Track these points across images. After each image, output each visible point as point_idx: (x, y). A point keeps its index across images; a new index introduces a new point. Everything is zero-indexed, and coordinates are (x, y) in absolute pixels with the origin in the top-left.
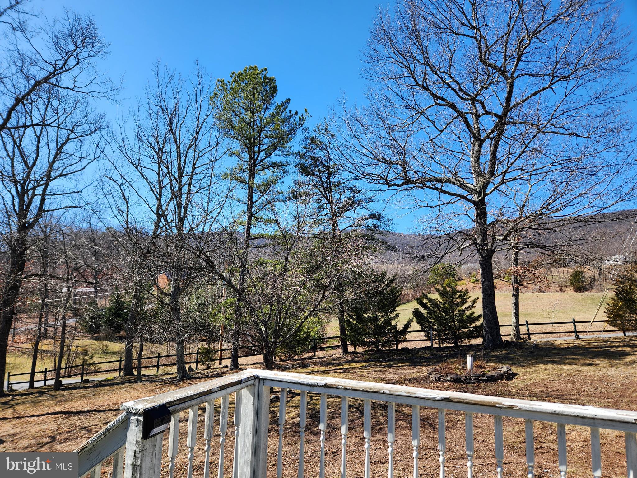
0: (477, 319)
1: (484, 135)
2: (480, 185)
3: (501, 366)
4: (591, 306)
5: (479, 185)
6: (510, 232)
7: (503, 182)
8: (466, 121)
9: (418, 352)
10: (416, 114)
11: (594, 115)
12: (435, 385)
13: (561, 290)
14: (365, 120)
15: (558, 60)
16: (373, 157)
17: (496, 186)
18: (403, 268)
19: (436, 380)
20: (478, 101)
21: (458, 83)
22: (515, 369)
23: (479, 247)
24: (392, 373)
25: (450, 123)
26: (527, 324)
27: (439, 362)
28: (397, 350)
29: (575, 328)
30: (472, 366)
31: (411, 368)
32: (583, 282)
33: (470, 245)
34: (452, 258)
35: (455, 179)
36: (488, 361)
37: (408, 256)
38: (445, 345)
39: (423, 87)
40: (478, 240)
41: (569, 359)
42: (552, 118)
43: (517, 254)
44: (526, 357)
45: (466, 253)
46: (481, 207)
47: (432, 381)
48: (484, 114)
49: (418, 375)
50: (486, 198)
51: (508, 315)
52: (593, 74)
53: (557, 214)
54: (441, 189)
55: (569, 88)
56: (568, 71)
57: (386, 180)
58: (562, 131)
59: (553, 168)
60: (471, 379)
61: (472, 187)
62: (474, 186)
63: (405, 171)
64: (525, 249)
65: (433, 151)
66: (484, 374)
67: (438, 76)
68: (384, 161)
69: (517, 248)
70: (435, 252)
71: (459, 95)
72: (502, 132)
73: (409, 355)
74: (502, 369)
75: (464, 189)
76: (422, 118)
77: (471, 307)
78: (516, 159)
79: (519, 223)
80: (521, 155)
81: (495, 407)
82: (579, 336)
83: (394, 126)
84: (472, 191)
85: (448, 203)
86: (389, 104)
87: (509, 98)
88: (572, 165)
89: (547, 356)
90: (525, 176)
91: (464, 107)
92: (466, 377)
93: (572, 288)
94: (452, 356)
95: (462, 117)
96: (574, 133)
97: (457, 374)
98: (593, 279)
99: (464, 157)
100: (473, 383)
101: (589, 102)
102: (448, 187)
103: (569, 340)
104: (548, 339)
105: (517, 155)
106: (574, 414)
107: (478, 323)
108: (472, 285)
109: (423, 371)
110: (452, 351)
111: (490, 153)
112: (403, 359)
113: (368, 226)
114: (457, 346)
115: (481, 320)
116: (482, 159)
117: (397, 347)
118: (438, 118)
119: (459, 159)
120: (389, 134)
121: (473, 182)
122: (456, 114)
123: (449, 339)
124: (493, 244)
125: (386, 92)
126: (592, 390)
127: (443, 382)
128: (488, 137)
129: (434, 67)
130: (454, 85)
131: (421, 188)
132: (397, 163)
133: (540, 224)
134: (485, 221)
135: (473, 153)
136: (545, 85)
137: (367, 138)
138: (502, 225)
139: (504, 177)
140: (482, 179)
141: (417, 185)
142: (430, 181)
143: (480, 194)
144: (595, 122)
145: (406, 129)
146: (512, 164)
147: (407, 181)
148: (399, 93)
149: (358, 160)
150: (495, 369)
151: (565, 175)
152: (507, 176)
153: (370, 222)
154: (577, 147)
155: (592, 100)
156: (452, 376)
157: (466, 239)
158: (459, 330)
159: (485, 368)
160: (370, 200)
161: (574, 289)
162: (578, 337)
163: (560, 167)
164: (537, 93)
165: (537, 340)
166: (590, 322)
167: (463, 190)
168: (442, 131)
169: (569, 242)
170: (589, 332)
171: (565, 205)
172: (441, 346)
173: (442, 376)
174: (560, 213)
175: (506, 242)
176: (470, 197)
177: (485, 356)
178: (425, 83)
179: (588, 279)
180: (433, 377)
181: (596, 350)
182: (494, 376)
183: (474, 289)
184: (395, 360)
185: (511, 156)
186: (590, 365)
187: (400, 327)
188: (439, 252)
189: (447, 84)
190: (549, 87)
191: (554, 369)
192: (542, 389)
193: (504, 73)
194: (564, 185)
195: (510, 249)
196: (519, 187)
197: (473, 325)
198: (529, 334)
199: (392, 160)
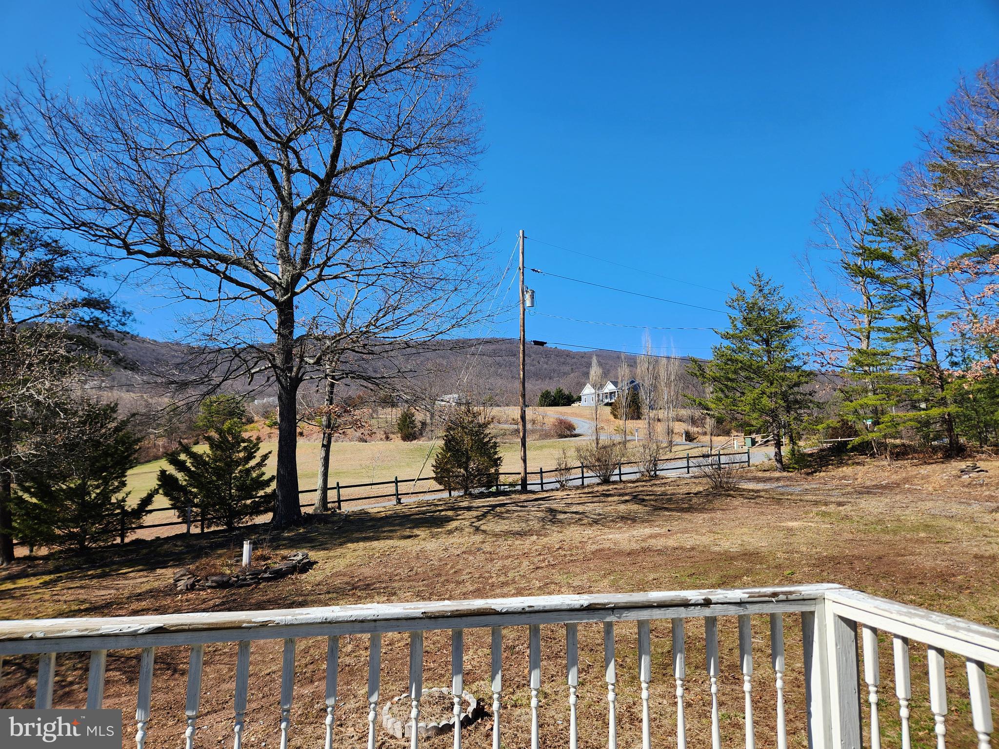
0: (267, 483)
1: (297, 203)
2: (287, 277)
3: (294, 552)
4: (419, 459)
5: (285, 277)
6: (324, 353)
7: (320, 278)
8: (271, 174)
9: (161, 545)
10: (189, 140)
11: (436, 211)
12: (185, 597)
13: (387, 438)
14: (88, 123)
15: (400, 124)
16: (100, 194)
17: (309, 283)
18: (150, 400)
19: (187, 589)
20: (291, 148)
21: (262, 111)
22: (313, 555)
23: (279, 372)
24: (106, 588)
25: (245, 170)
26: (338, 487)
27: (197, 557)
28: (123, 545)
29: (397, 490)
30: (250, 558)
31: (145, 573)
32: (412, 428)
33: (266, 369)
34: (236, 386)
35: (248, 261)
36: (277, 548)
37: (159, 380)
38: (212, 529)
39: (203, 98)
40: (278, 362)
41: (385, 532)
42: (388, 202)
43: (332, 385)
44: (331, 535)
45: (260, 379)
46: (286, 311)
47: (181, 592)
48: (298, 171)
49: (156, 584)
50: (296, 299)
51: (314, 475)
52: (439, 156)
53: (386, 334)
54: (224, 273)
55: (411, 167)
56: (411, 143)
57: (124, 240)
58: (400, 223)
59: (386, 271)
60: (245, 580)
61: (276, 278)
62: (279, 278)
63: (161, 232)
64: (343, 381)
65: (214, 208)
66: (268, 568)
67: (230, 89)
68: (121, 206)
69: (333, 378)
70: (207, 376)
71: (261, 130)
72: (322, 205)
73: (145, 551)
74: (295, 558)
75: (262, 279)
76: (199, 150)
77: (260, 465)
78: (341, 249)
79: (339, 340)
80: (346, 244)
81: (240, 628)
82: (400, 499)
83: (145, 149)
84: (274, 285)
85: (236, 298)
86: (138, 108)
87: (335, 156)
88: (408, 271)
89: (360, 530)
90: (349, 275)
91: (271, 152)
92: (237, 577)
93: (399, 435)
94: (221, 546)
95: (265, 166)
96: (413, 229)
97: (223, 574)
98: (424, 424)
99: (265, 229)
100: (249, 585)
101: (432, 193)
102: (237, 273)
103: (386, 506)
104: (363, 507)
105: (342, 243)
106: (351, 619)
107: (269, 490)
108: (268, 430)
109: (167, 575)
110: (222, 537)
111: (304, 233)
112: (130, 560)
113: (82, 319)
114: (231, 528)
115: (274, 485)
116: (293, 239)
117: (122, 540)
118: (225, 156)
119: (257, 231)
120: (136, 160)
121: (278, 271)
122: (256, 159)
123: (219, 518)
124: (299, 369)
125: (132, 85)
126: (406, 571)
127: (199, 590)
128: (302, 207)
129: (225, 72)
130: (255, 112)
131: (190, 266)
132: (147, 214)
133: (364, 346)
134: (291, 333)
135: (280, 227)
136: (382, 154)
137: (87, 158)
138: (315, 342)
139: (321, 271)
140: (290, 268)
141: (183, 260)
142: (208, 256)
143: (286, 291)
144: (436, 221)
145: (169, 159)
146: (334, 254)
147: (165, 251)
148: (157, 93)
149: (67, 193)
150: (284, 558)
151: (399, 283)
152: (327, 270)
153: (85, 313)
154: (415, 248)
155: (435, 191)
156: (214, 578)
157: (260, 358)
158: (238, 501)
159: (269, 558)
160: (89, 271)
161: (402, 437)
162: (399, 502)
163: (394, 270)
164: (371, 161)
165: (348, 509)
166: (414, 480)
167: (261, 282)
168: (231, 180)
169: (399, 374)
170: (412, 493)
171: (397, 324)
172: (206, 530)
173: (199, 581)
174: (390, 334)
175: (318, 368)
176: (271, 294)
177: (272, 541)
178: (206, 92)
179: (419, 425)
180: (181, 585)
181: (417, 517)
182: (282, 569)
183: (270, 437)
184: (114, 563)
185: (332, 243)
186: (409, 537)
187: (132, 503)
188: (214, 375)
189: (244, 107)
190: (388, 158)
191: (365, 548)
192: (346, 579)
193: (330, 118)
194: (398, 296)
195: (322, 378)
196: (343, 289)
197: (261, 493)
198: (339, 501)
199: (138, 207)
